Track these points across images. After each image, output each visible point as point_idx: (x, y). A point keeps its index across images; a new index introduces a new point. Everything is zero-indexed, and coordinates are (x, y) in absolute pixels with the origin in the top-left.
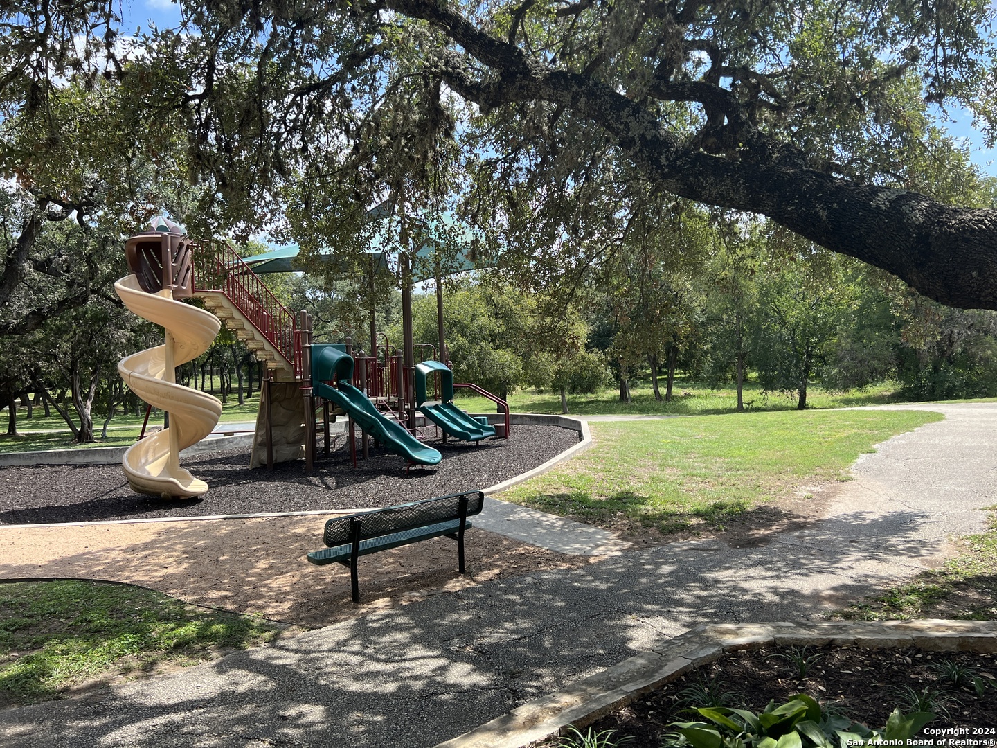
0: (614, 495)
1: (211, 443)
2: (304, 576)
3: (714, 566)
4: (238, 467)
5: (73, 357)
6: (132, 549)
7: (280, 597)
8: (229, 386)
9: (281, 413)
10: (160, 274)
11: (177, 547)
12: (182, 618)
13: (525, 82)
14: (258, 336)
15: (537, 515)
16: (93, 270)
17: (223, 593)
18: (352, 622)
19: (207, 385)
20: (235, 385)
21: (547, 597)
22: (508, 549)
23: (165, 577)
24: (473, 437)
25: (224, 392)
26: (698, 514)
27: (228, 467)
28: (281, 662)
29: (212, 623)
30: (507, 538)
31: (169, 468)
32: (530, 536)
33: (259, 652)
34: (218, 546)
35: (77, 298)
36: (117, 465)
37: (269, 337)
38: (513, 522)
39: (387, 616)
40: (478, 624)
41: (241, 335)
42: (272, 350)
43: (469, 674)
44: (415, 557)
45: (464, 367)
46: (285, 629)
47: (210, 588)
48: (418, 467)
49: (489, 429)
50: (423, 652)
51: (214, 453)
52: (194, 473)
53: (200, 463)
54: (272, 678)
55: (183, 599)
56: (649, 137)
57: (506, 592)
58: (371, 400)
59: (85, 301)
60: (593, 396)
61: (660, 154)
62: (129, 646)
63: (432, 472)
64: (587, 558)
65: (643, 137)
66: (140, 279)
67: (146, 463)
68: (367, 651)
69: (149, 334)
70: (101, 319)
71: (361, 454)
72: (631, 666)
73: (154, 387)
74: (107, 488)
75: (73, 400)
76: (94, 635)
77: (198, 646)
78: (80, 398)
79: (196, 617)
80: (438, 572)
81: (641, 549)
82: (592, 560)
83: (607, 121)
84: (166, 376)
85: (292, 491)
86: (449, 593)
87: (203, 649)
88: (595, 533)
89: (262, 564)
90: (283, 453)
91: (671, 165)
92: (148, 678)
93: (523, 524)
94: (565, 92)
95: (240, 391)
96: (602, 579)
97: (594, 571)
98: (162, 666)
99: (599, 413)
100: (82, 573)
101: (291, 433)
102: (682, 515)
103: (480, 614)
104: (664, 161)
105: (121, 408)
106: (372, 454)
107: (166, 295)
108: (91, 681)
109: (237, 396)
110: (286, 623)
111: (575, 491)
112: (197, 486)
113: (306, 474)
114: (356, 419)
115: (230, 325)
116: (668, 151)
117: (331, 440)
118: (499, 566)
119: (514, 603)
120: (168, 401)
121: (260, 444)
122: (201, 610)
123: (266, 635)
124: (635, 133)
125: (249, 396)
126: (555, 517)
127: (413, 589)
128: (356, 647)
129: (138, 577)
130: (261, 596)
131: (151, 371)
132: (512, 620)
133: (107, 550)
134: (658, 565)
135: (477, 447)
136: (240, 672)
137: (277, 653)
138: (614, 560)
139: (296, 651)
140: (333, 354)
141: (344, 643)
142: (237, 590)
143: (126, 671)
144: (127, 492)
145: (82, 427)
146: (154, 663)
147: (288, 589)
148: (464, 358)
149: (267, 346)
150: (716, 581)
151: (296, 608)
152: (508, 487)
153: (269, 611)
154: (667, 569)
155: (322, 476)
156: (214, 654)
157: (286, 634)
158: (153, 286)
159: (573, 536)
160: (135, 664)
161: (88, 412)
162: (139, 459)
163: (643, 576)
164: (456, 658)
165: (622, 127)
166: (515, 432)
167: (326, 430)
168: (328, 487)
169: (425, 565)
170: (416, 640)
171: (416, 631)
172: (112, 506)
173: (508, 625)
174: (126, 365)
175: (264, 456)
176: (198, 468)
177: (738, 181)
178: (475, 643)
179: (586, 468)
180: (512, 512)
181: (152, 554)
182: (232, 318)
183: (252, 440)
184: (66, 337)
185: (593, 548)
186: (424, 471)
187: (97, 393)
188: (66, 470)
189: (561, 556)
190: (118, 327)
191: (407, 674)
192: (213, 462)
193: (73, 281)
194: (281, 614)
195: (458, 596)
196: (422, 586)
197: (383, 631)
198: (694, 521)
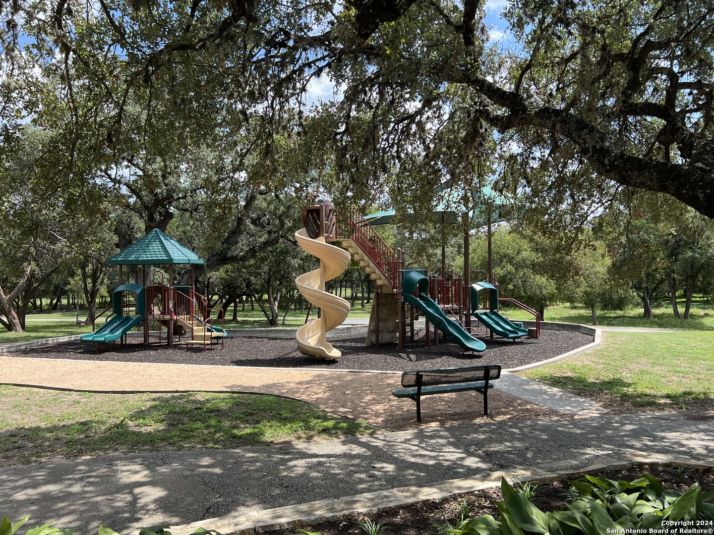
0: (607, 380)
1: (343, 329)
2: (391, 406)
3: (666, 429)
4: (359, 345)
5: (269, 275)
6: (301, 383)
7: (377, 415)
8: (356, 295)
9: (384, 312)
10: (318, 227)
11: (324, 384)
12: (325, 418)
13: (524, 116)
14: (372, 265)
15: (545, 388)
16: (282, 223)
17: (347, 410)
18: (416, 431)
19: (343, 294)
20: (360, 295)
21: (537, 433)
22: (520, 405)
23: (317, 399)
24: (511, 335)
25: (353, 299)
26: (668, 396)
27: (353, 344)
28: (375, 444)
29: (341, 422)
30: (520, 399)
31: (320, 341)
32: (537, 399)
33: (364, 439)
34: (345, 386)
35: (273, 240)
36: (292, 339)
37: (379, 265)
38: (527, 390)
39: (435, 431)
40: (490, 441)
41: (362, 264)
42: (380, 272)
43: (477, 463)
44: (458, 403)
45: (510, 287)
46: (379, 430)
47: (340, 406)
48: (470, 353)
49: (524, 331)
50: (453, 450)
51: (345, 335)
52: (334, 347)
53: (338, 341)
54: (370, 450)
55: (326, 410)
56: (598, 147)
57: (511, 427)
58: (441, 306)
59: (277, 242)
60: (621, 312)
61: (604, 157)
62: (300, 427)
63: (479, 357)
64: (572, 416)
65: (594, 147)
66: (308, 231)
67: (308, 338)
68: (421, 445)
69: (311, 262)
70: (285, 252)
71: (434, 342)
72: (568, 464)
73: (313, 293)
74: (287, 352)
75: (268, 301)
76: (284, 420)
77: (333, 432)
78: (272, 300)
79: (333, 419)
80: (471, 413)
81: (615, 414)
82: (576, 417)
83: (573, 138)
84: (320, 288)
85: (389, 361)
86: (475, 424)
87: (336, 433)
88: (584, 402)
89: (369, 398)
90: (386, 338)
91: (611, 164)
92: (309, 442)
93: (534, 392)
94: (548, 121)
95: (362, 298)
96: (579, 428)
97: (575, 424)
98: (316, 438)
99: (623, 326)
100: (277, 392)
101: (390, 325)
102: (655, 396)
103: (492, 436)
104: (606, 162)
105: (293, 307)
106: (441, 342)
107: (321, 240)
108: (283, 440)
109: (361, 302)
110: (380, 428)
111: (577, 375)
112: (335, 353)
113: (398, 352)
114: (430, 319)
115: (356, 257)
116: (610, 155)
117: (415, 332)
118: (511, 414)
119: (515, 433)
120: (321, 302)
121: (372, 331)
122: (335, 416)
123: (368, 431)
124: (589, 145)
125: (368, 302)
126: (557, 389)
127: (454, 420)
128: (416, 442)
129: (304, 397)
130: (367, 413)
131: (312, 284)
132: (511, 442)
133: (288, 382)
134: (623, 424)
135: (514, 343)
136: (353, 446)
137: (373, 440)
138: (592, 419)
139: (383, 440)
140: (417, 276)
141: (410, 440)
142: (354, 409)
143: (299, 438)
144: (298, 354)
145: (273, 317)
146: (312, 436)
147: (382, 412)
148: (511, 280)
149: (377, 271)
150: (663, 438)
151: (386, 422)
152: (528, 369)
153: (371, 421)
154: (629, 427)
155: (408, 354)
156: (341, 437)
157: (379, 432)
158: (315, 235)
159: (567, 402)
160: (303, 435)
161: (276, 308)
162: (304, 335)
163: (609, 429)
164: (471, 454)
165: (582, 141)
166: (544, 334)
167: (412, 325)
168: (411, 360)
169: (464, 408)
170: (450, 444)
171: (451, 440)
172: (289, 361)
173: (507, 444)
174: (299, 280)
175: (374, 339)
176: (337, 343)
177: (652, 174)
178: (484, 449)
179: (590, 361)
180: (528, 384)
181: (311, 387)
182: (357, 253)
183: (367, 329)
184: (266, 263)
185: (579, 410)
186: (474, 355)
187: (281, 297)
188: (265, 340)
189: (556, 413)
190: (294, 257)
191: (441, 458)
192: (345, 341)
193: (271, 230)
194: (377, 423)
195: (480, 426)
196: (460, 419)
197: (432, 437)
198: (662, 401)
